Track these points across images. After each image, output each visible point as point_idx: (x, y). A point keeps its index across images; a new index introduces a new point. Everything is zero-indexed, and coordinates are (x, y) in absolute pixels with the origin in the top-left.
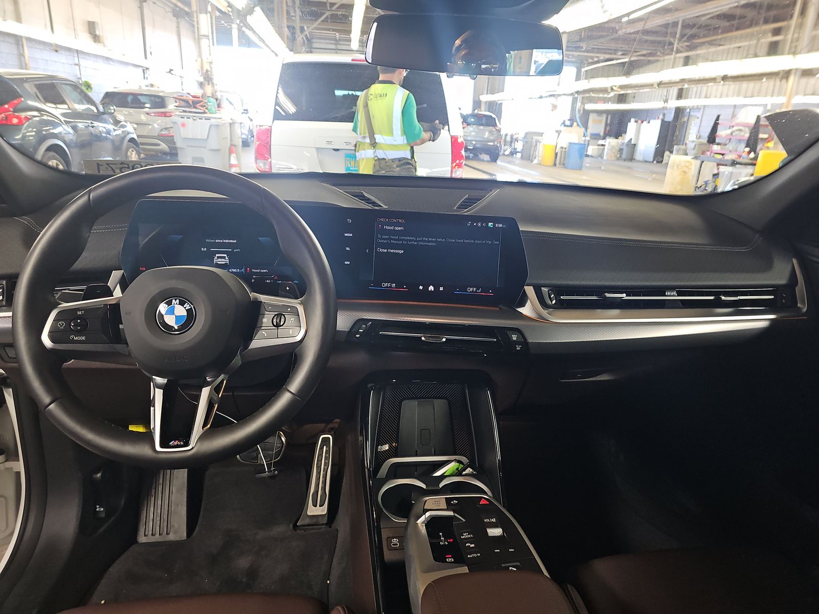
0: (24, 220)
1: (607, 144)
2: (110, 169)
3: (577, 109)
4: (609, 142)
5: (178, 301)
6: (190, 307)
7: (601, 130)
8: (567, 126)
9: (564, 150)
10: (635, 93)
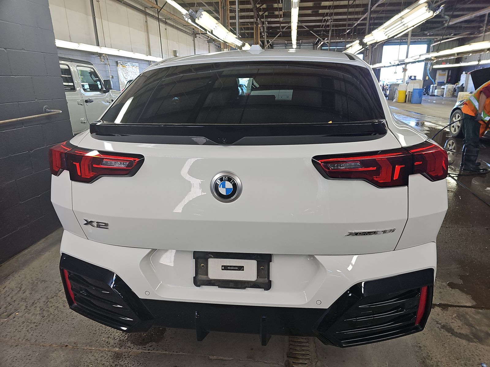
1: (445, 88)
3: (428, 69)
4: (447, 87)
7: (445, 79)
8: (413, 80)
9: (411, 93)
10: (467, 56)
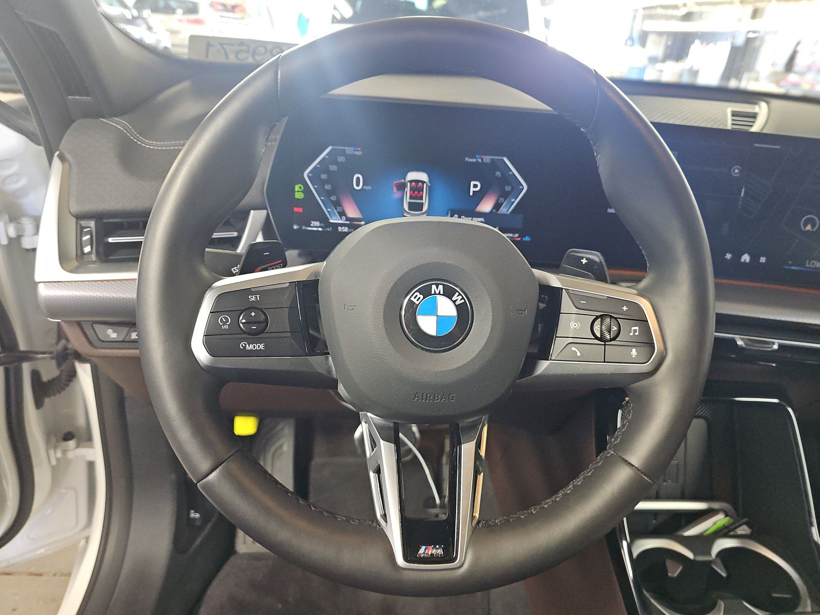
0: (117, 123)
2: (222, 52)
5: (441, 287)
6: (463, 301)
